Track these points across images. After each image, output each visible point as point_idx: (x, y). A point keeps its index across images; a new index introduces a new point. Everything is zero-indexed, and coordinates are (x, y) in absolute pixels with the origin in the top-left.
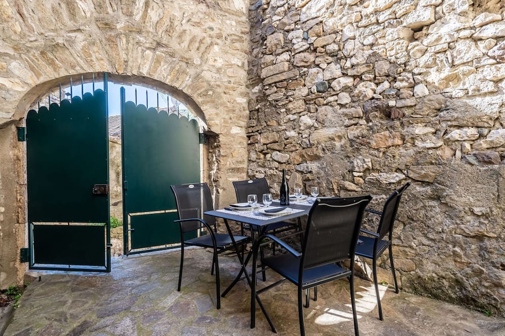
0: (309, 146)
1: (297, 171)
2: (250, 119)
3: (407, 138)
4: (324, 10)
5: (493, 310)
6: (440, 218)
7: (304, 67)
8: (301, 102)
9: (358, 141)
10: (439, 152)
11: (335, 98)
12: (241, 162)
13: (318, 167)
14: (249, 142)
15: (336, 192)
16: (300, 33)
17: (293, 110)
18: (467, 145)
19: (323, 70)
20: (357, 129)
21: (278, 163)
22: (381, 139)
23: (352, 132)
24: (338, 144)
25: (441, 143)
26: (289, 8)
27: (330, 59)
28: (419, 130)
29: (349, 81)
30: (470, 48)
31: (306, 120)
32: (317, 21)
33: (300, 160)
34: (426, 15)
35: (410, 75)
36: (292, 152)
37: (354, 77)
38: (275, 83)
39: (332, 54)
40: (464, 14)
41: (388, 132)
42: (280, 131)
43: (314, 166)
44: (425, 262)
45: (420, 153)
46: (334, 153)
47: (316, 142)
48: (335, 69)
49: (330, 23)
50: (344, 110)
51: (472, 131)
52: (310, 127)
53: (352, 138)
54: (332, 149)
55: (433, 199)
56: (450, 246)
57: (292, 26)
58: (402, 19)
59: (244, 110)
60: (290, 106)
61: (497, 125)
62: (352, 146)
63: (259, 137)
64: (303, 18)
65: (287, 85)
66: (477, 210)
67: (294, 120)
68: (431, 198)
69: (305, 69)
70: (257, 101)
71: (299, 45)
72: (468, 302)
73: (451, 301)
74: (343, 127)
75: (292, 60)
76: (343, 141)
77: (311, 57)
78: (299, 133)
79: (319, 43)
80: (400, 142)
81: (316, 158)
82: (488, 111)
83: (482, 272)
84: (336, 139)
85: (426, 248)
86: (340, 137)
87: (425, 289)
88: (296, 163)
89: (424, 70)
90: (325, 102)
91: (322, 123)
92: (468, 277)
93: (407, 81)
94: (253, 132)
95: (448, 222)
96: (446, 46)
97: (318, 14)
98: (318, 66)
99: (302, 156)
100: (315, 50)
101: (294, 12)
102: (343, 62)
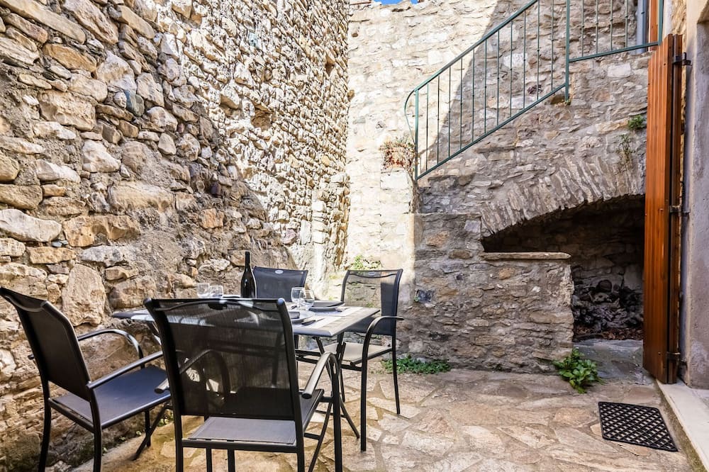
0: (108, 209)
1: (85, 262)
3: (229, 220)
7: (96, 35)
8: (89, 110)
9: (190, 215)
10: (245, 238)
11: (156, 136)
13: (135, 252)
15: (171, 293)
17: (66, 117)
19: (137, 74)
20: (187, 197)
21: (22, 243)
22: (210, 217)
23: (182, 201)
24: (163, 215)
25: (245, 229)
27: (146, 65)
28: (235, 213)
31: (101, 153)
33: (93, 238)
35: (227, 152)
36: (68, 216)
37: (179, 119)
39: (148, 57)
41: (214, 209)
42: (23, 155)
43: (126, 250)
45: (236, 237)
47: (126, 205)
48: (154, 88)
50: (166, 161)
51: (258, 222)
52: (111, 172)
53: (183, 209)
54: (154, 222)
60: (57, 100)
62: (182, 221)
65: (48, 42)
67: (70, 142)
69: (100, 44)
74: (169, 190)
76: (170, 212)
78: (83, 177)
79: (130, 17)
80: (222, 224)
82: (264, 207)
84: (160, 206)
86: (165, 205)
88: (81, 243)
89: (234, 153)
90: (141, 136)
91: (136, 172)
93: (225, 158)
98: (127, 58)
99: (99, 230)
100: (118, 22)
102: (167, 85)
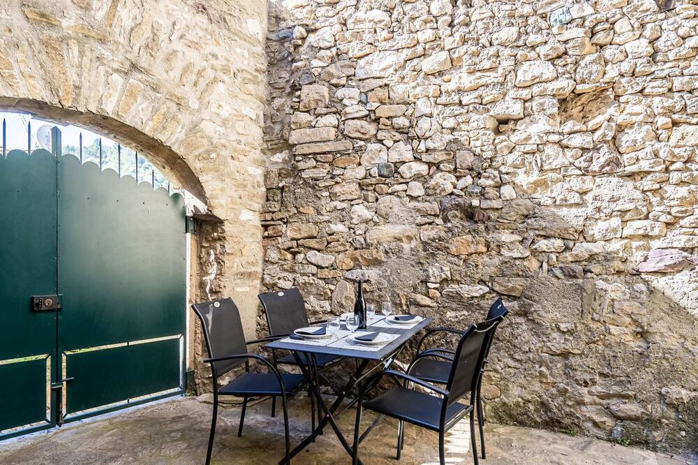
0: (364, 246)
1: (346, 279)
2: (268, 200)
3: (492, 245)
4: (391, 70)
5: (576, 429)
6: (527, 336)
7: (361, 139)
8: (355, 186)
9: (434, 244)
10: (526, 263)
11: (404, 187)
12: (253, 264)
13: (379, 274)
14: (266, 234)
15: (405, 308)
16: (355, 92)
17: (342, 196)
18: (554, 257)
19: (388, 148)
20: (432, 229)
21: (315, 268)
22: (462, 244)
23: (426, 233)
24: (406, 246)
25: (528, 253)
26: (338, 55)
27: (398, 136)
28: (506, 237)
29: (423, 169)
30: (558, 153)
31: (361, 211)
32: (380, 82)
33: (352, 264)
34: (516, 109)
35: (496, 173)
36: (339, 252)
37: (430, 164)
38: (314, 154)
39: (400, 130)
40: (551, 116)
41: (470, 236)
42: (320, 223)
43: (372, 273)
44: (511, 386)
45: (506, 263)
46: (401, 257)
47: (376, 242)
48: (404, 151)
49: (399, 90)
50: (414, 204)
51: (559, 243)
52: (367, 222)
53: (426, 240)
54: (398, 252)
55: (520, 315)
56: (537, 366)
57: (343, 81)
58: (489, 106)
59: (259, 186)
60: (337, 189)
61: (581, 238)
62: (425, 250)
63: (284, 228)
64: (361, 74)
65: (334, 159)
66: (563, 326)
67: (343, 210)
68: (518, 314)
69: (362, 143)
70: (280, 174)
71: (353, 109)
72: (553, 424)
73: (537, 425)
74: (414, 226)
75: (342, 127)
76: (414, 244)
77: (371, 129)
78: (350, 228)
79: (383, 112)
80: (484, 249)
81: (376, 263)
82: (574, 223)
83: (566, 391)
84: (404, 239)
85: (512, 371)
86: (410, 238)
87: (511, 416)
88: (345, 267)
89: (512, 170)
90: (390, 191)
91: (386, 218)
92: (553, 397)
93: (493, 180)
94: (273, 220)
95: (535, 340)
96: (535, 147)
97: (382, 74)
98: (381, 141)
99: (355, 259)
100: (377, 120)
101: (347, 62)
102: (415, 142)
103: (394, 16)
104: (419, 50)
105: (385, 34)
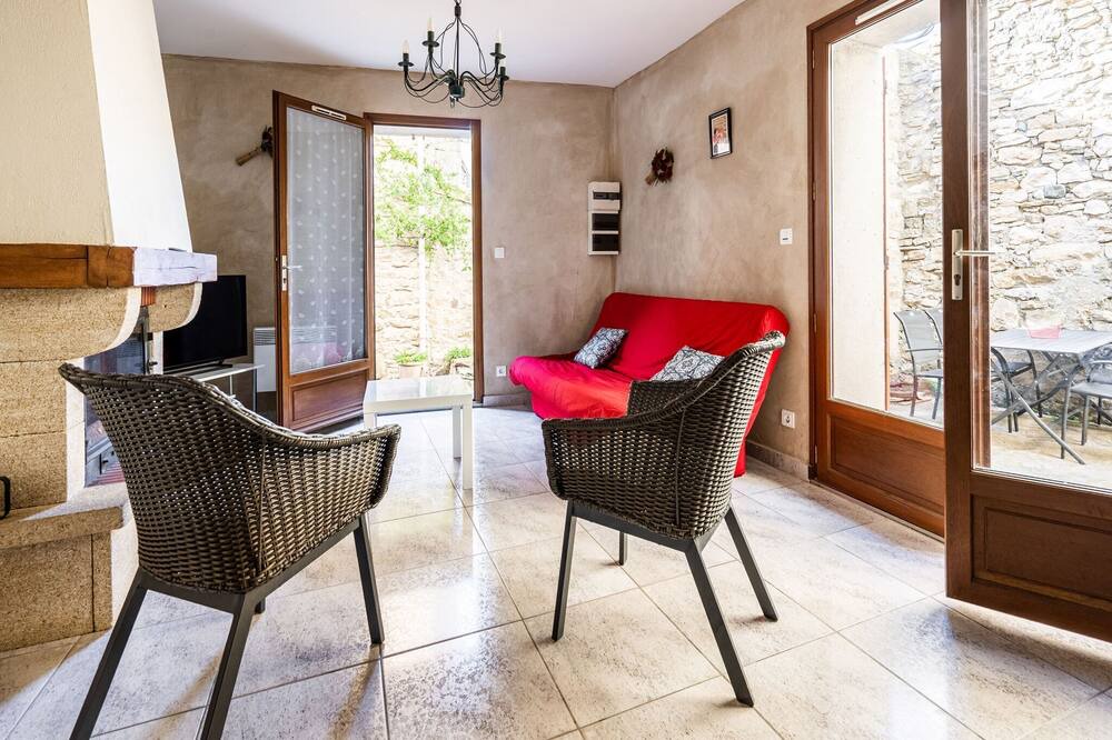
0: (1029, 265)
1: (1006, 297)
2: (906, 227)
4: (1059, 96)
7: (1019, 165)
8: (1013, 209)
11: (1081, 206)
13: (1050, 292)
14: (906, 257)
15: (1087, 324)
16: (1012, 123)
19: (1057, 171)
24: (1086, 265)
27: (1070, 158)
29: (1106, 187)
32: (1046, 109)
33: (1013, 282)
39: (1072, 152)
43: (1042, 291)
46: (1079, 275)
47: (1044, 261)
48: (1079, 171)
49: (1070, 114)
50: (1094, 221)
52: (1030, 242)
54: (1075, 270)
59: (897, 216)
63: (927, 251)
64: (1015, 104)
67: (999, 232)
69: (1022, 168)
70: (919, 204)
71: (1009, 136)
74: (1095, 243)
75: (994, 154)
76: (1096, 261)
77: (1036, 153)
78: (1009, 249)
79: (1047, 136)
81: (1045, 280)
84: (1083, 257)
86: (1089, 256)
88: (1004, 286)
90: (1061, 211)
91: (1056, 237)
94: (913, 244)
97: (1045, 101)
98: (1047, 165)
99: (1017, 278)
100: (1041, 145)
101: (1000, 95)
102: (1094, 163)
103: (1060, 44)
104: (1095, 72)
105: (1049, 63)
